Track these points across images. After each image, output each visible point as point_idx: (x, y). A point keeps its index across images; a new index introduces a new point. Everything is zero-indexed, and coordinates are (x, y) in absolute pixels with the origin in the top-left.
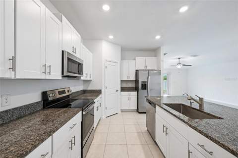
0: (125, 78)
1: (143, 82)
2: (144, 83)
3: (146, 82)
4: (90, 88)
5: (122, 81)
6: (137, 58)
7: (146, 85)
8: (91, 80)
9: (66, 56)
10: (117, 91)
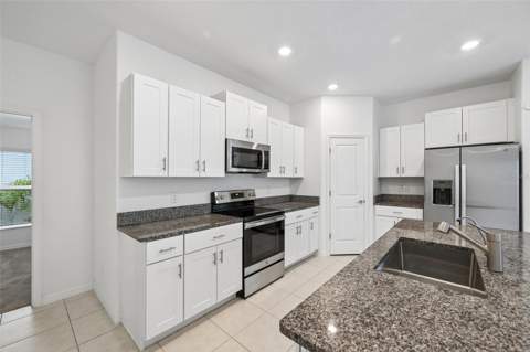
0: (391, 173)
1: (442, 182)
2: (442, 187)
3: (450, 182)
4: (301, 192)
5: (381, 180)
6: (428, 116)
7: (450, 190)
8: (300, 179)
9: (230, 145)
10: (361, 202)
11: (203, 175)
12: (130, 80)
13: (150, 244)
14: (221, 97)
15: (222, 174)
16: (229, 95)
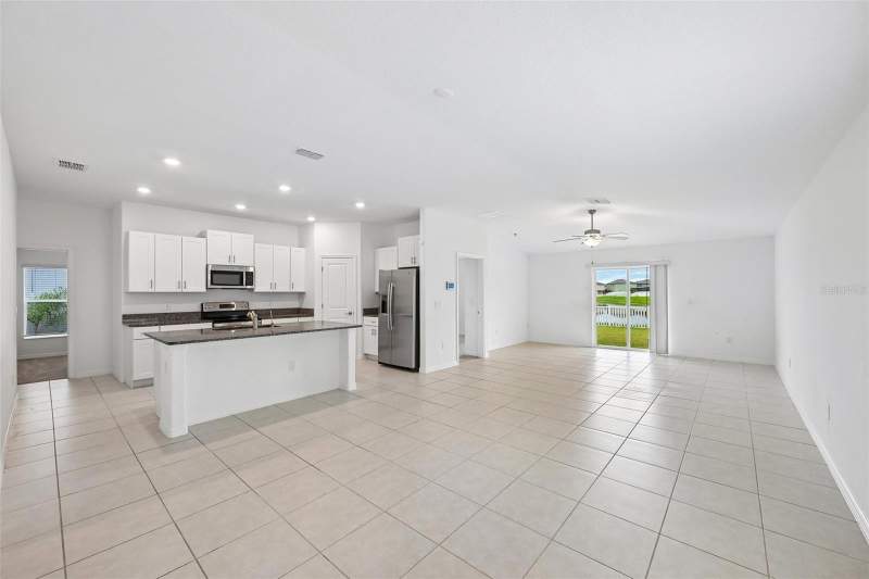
6: (400, 240)
8: (304, 293)
9: (210, 269)
10: (350, 314)
11: (184, 290)
12: (127, 234)
13: (135, 329)
14: (202, 235)
15: (205, 290)
16: (209, 232)
